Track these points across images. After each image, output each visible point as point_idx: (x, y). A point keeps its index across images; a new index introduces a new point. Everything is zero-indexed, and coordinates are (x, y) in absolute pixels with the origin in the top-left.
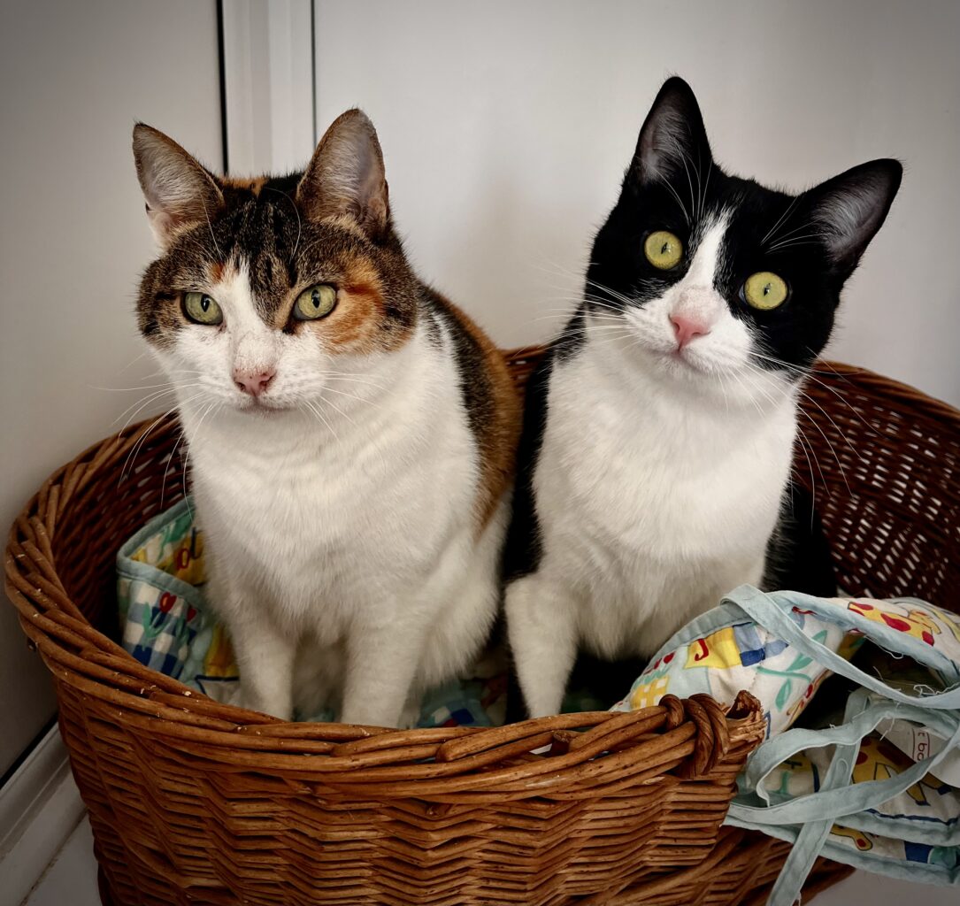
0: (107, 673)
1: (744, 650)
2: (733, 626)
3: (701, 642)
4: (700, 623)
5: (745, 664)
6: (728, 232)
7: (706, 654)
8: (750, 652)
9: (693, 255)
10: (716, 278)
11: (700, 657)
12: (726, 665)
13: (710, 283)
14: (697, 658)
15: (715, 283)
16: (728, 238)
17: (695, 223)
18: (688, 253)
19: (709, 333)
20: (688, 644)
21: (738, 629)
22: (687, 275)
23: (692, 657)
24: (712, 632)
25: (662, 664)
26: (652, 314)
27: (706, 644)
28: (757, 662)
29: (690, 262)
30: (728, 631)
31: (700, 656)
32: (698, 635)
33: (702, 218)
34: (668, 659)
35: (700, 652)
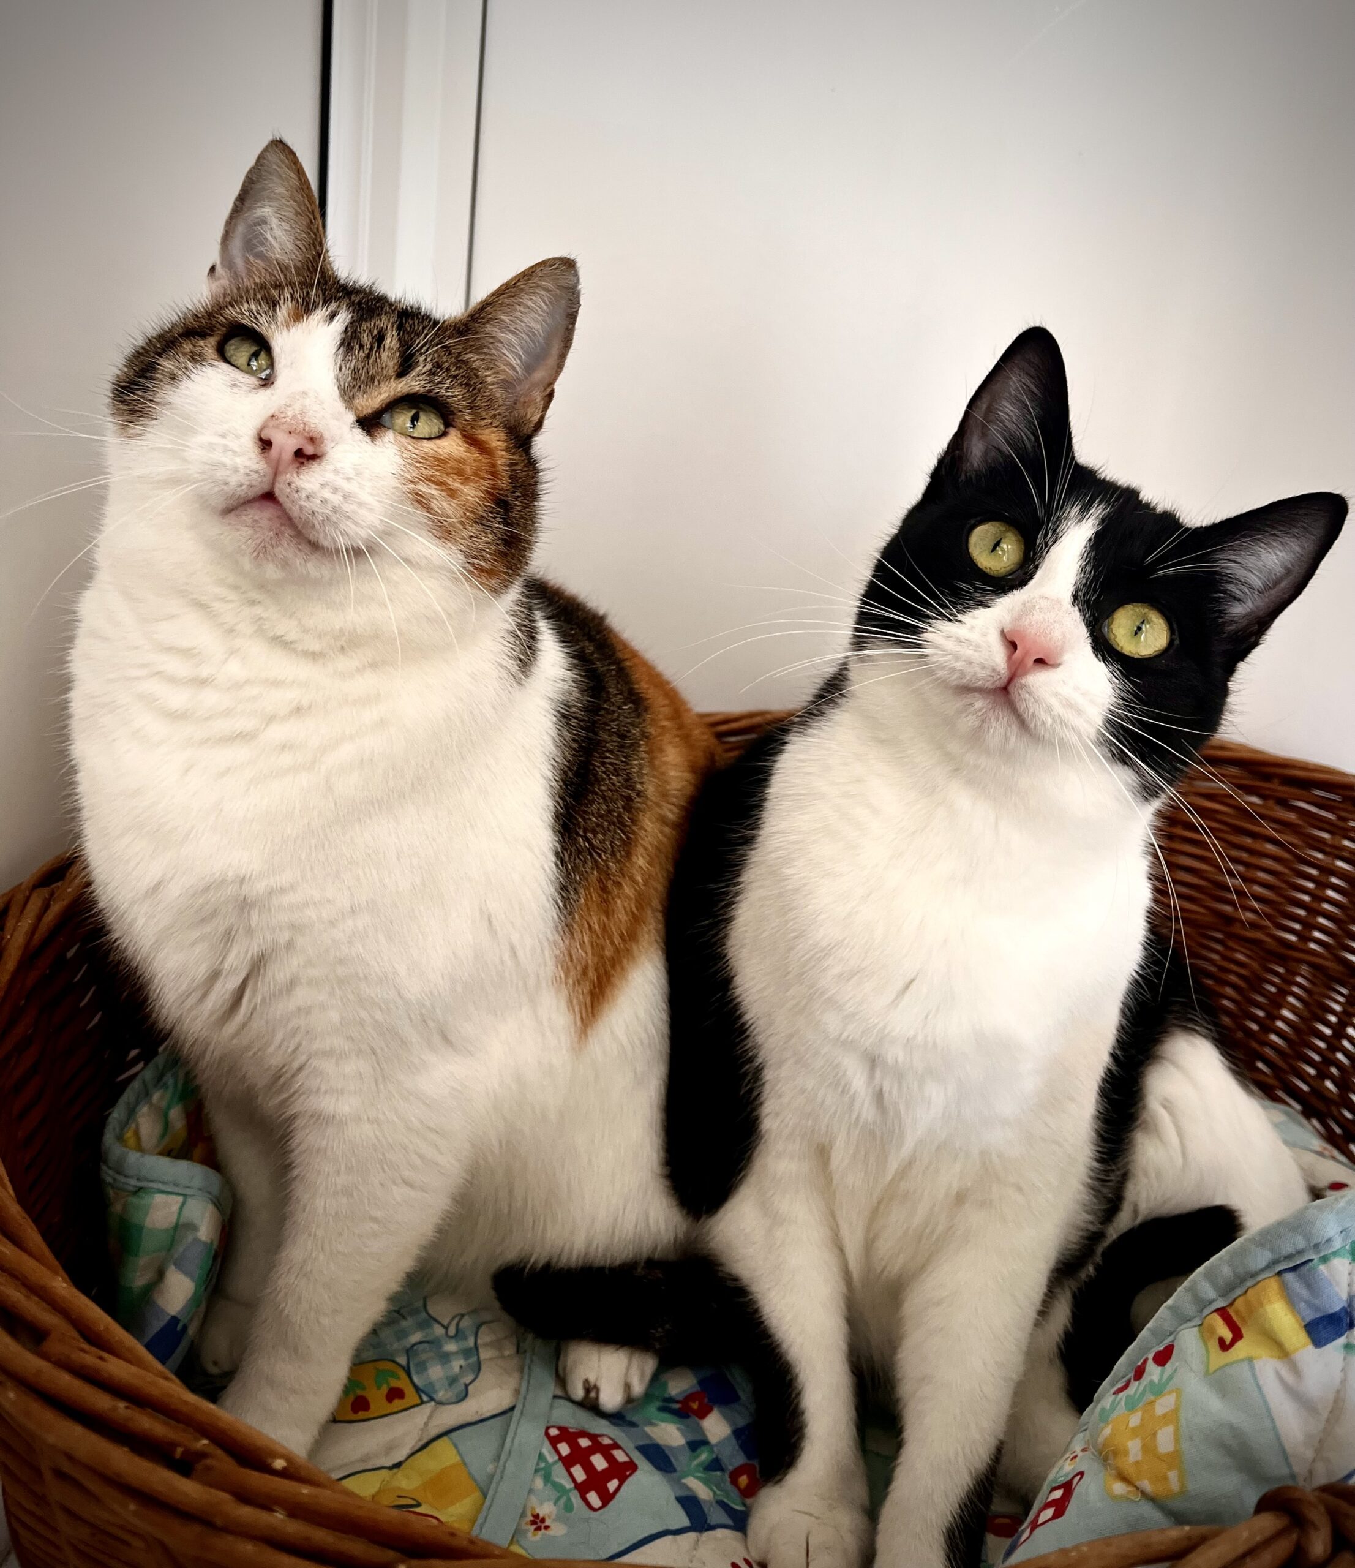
0: (102, 1402)
1: (1311, 1316)
2: (1280, 1273)
3: (1223, 1312)
4: (1209, 1276)
5: (1318, 1343)
6: (1098, 535)
7: (1237, 1335)
8: (1322, 1318)
9: (1042, 557)
10: (1077, 591)
11: (1228, 1342)
12: (1283, 1352)
13: (1068, 598)
14: (1224, 1346)
15: (1075, 597)
16: (1098, 543)
17: (1049, 514)
18: (1035, 554)
19: (1058, 665)
20: (1197, 1321)
21: (1290, 1277)
22: (1032, 583)
23: (1214, 1345)
24: (1238, 1292)
25: (1153, 1372)
26: (972, 628)
27: (1235, 1318)
28: (1341, 1335)
29: (1037, 567)
30: (1272, 1286)
31: (1228, 1340)
32: (1211, 1302)
33: (1061, 507)
34: (1163, 1357)
35: (1228, 1335)
